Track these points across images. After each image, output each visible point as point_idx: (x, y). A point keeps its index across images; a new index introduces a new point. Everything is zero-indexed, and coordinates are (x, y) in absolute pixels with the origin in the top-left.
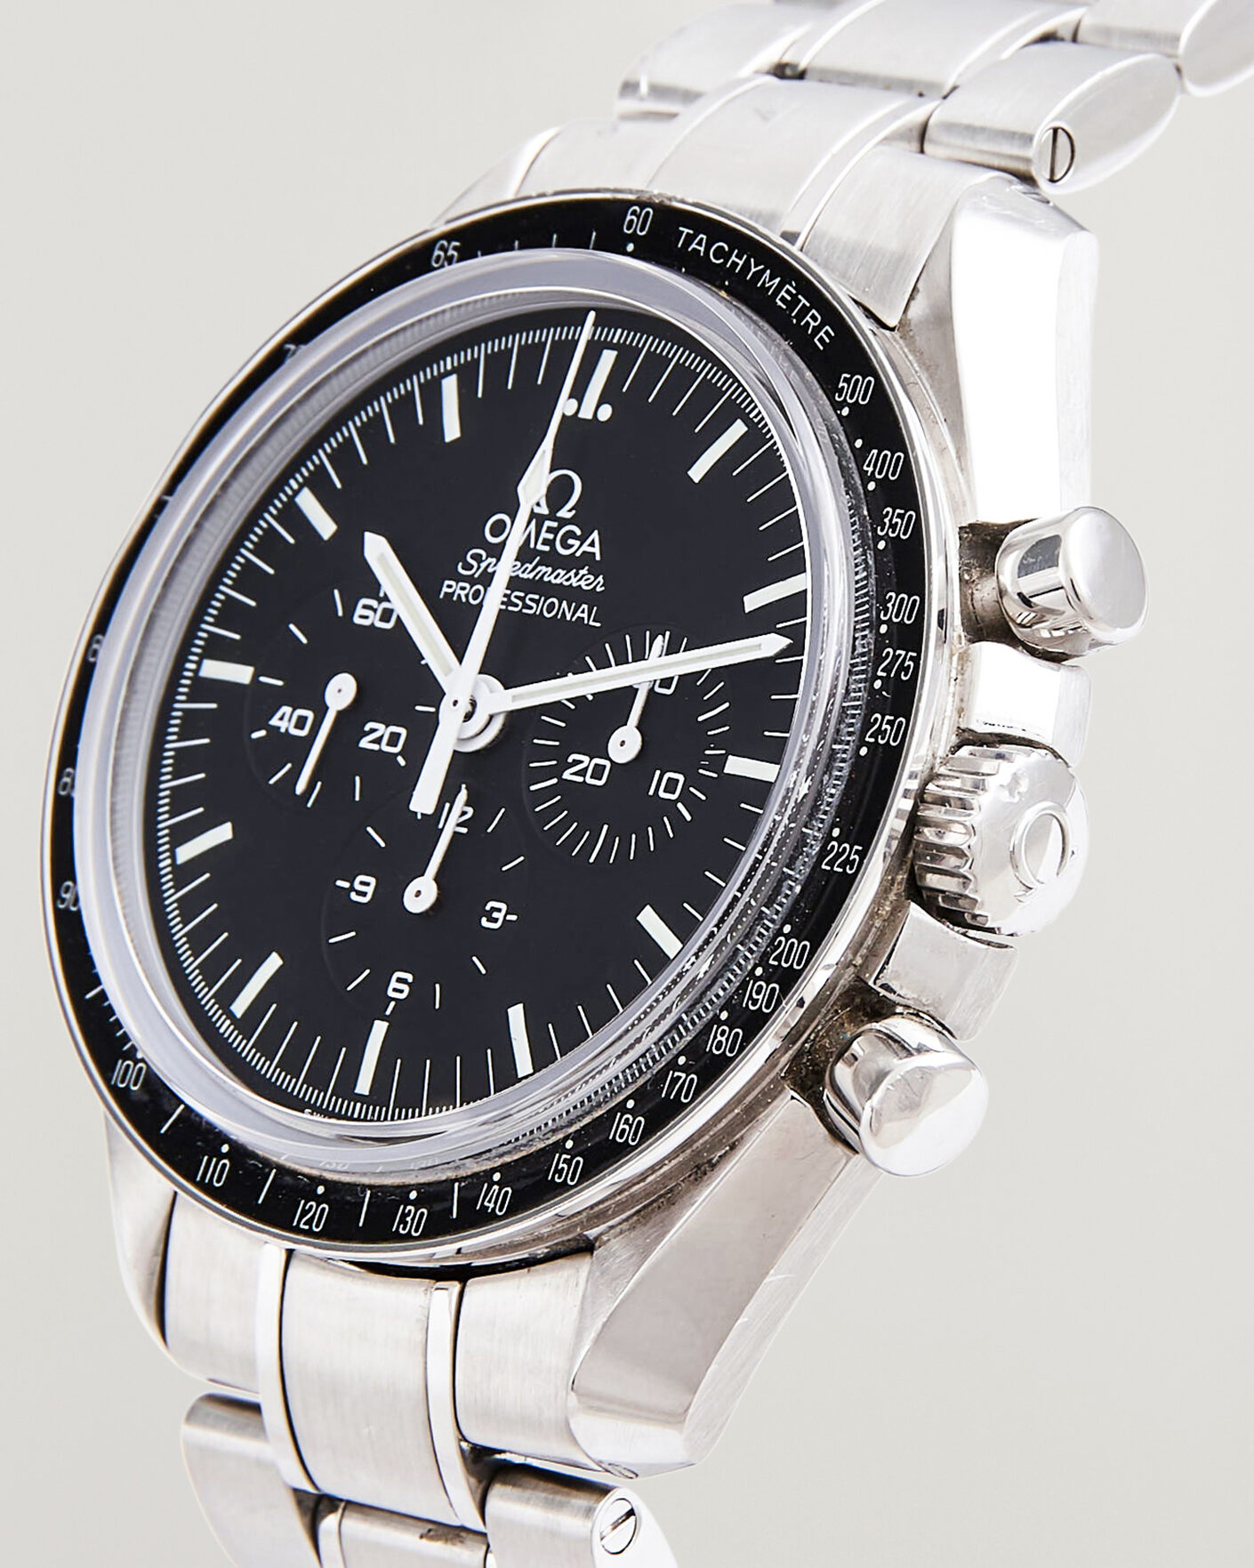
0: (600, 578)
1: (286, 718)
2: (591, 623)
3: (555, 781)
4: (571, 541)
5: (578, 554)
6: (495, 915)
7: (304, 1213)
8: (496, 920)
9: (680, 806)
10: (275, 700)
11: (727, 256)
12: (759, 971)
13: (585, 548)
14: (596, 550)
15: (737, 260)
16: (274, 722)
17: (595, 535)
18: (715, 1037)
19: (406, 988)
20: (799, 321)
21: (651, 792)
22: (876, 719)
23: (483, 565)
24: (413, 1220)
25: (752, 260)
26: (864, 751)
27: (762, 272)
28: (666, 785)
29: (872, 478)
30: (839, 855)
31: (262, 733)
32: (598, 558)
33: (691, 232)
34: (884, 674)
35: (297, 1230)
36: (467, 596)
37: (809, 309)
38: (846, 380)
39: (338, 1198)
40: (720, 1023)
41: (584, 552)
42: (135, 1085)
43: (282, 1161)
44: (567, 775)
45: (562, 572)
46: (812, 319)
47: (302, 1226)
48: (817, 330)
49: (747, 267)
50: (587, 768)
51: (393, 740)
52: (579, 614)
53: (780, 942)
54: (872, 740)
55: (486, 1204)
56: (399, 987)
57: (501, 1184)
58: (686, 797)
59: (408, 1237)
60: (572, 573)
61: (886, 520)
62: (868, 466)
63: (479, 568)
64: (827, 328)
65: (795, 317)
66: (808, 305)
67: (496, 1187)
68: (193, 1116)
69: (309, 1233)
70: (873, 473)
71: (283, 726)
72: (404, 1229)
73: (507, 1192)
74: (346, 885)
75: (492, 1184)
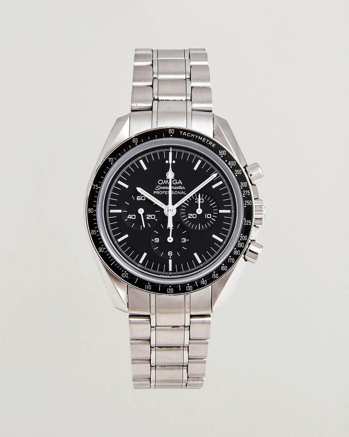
0: (184, 187)
1: (130, 216)
2: (185, 194)
3: (187, 218)
4: (176, 182)
5: (178, 184)
6: (184, 240)
7: (169, 291)
8: (185, 241)
9: (212, 219)
10: (127, 214)
11: (191, 135)
12: (239, 241)
13: (179, 183)
14: (181, 183)
15: (193, 136)
16: (128, 217)
17: (180, 180)
18: (235, 252)
19: (172, 254)
20: (208, 143)
21: (206, 218)
22: (246, 202)
23: (160, 188)
24: (190, 288)
25: (196, 135)
26: (245, 206)
27: (198, 137)
28: (208, 216)
29: (231, 166)
30: (247, 222)
31: (127, 219)
32: (182, 184)
33: (182, 132)
34: (245, 195)
35: (168, 293)
36: (159, 193)
37: (209, 142)
38: (220, 152)
39: (174, 287)
40: (235, 250)
41: (179, 184)
42: (127, 276)
43: (161, 283)
44: (189, 217)
45: (176, 187)
46: (210, 143)
47: (169, 292)
48: (212, 145)
49: (195, 136)
50: (192, 216)
51: (153, 217)
52: (182, 193)
53: (241, 237)
54: (246, 205)
55: (202, 283)
56: (170, 254)
57: (204, 280)
58: (212, 217)
59: (190, 291)
60: (178, 187)
61: (236, 172)
62: (229, 164)
63: (159, 189)
64: (214, 144)
65: (207, 143)
66: (209, 141)
67: (203, 281)
68: (140, 279)
69: (171, 293)
70: (231, 165)
71: (130, 218)
72: (189, 290)
73: (206, 281)
74: (154, 240)
75: (202, 280)
